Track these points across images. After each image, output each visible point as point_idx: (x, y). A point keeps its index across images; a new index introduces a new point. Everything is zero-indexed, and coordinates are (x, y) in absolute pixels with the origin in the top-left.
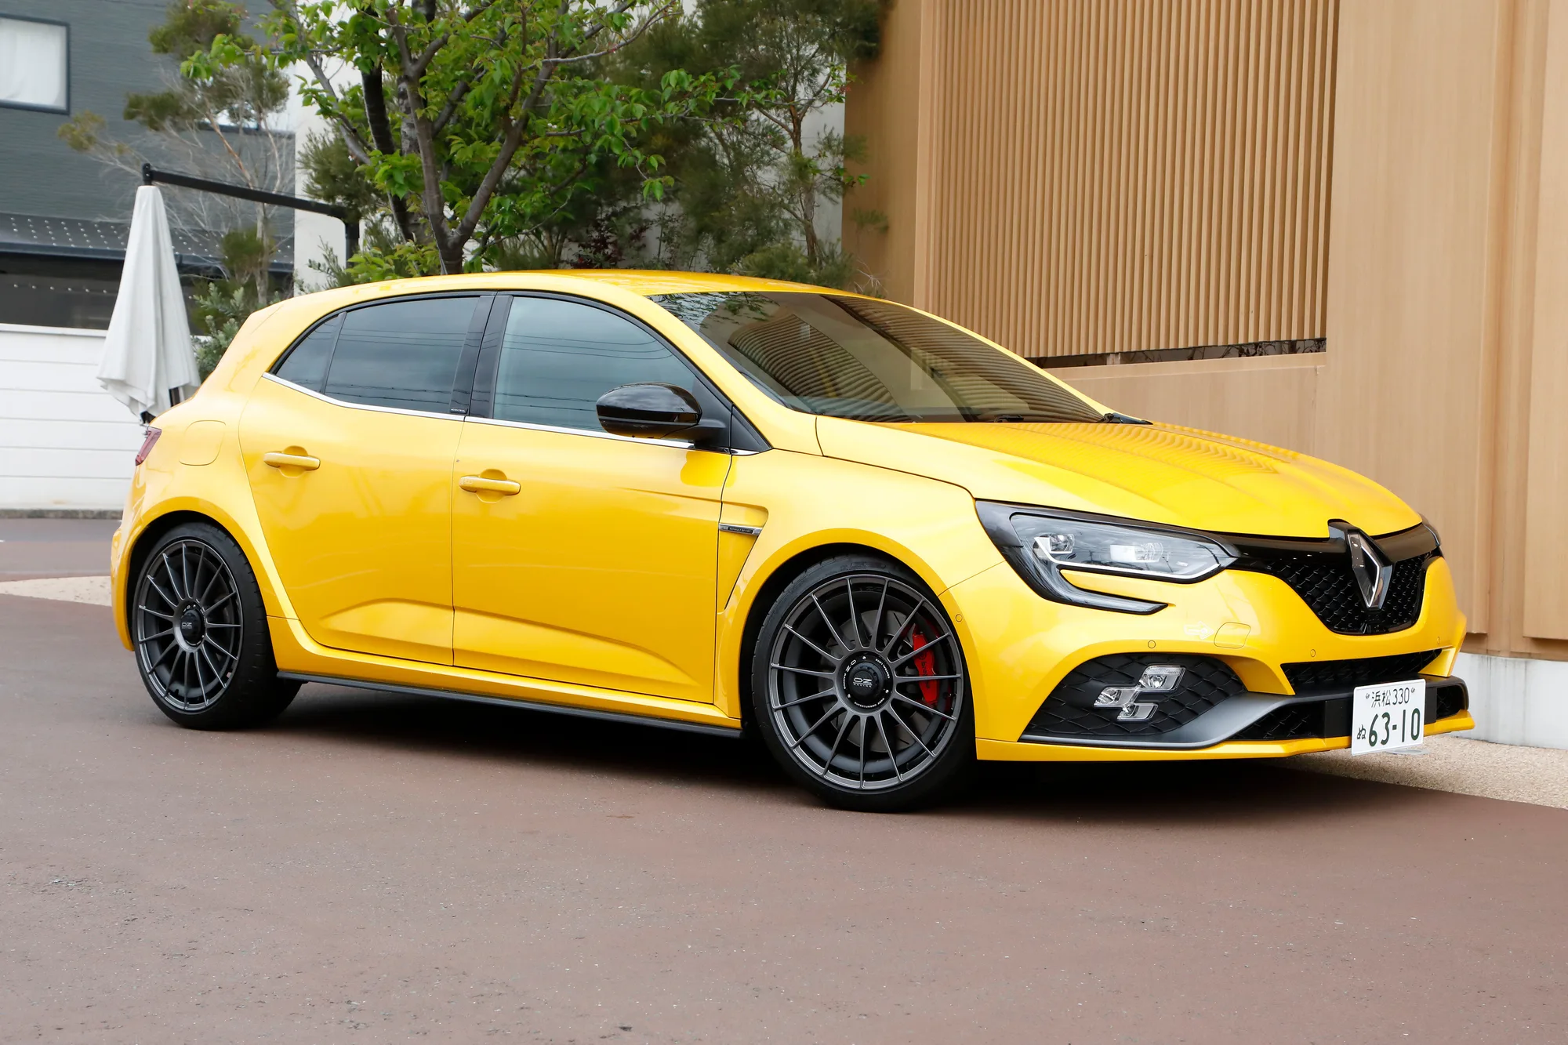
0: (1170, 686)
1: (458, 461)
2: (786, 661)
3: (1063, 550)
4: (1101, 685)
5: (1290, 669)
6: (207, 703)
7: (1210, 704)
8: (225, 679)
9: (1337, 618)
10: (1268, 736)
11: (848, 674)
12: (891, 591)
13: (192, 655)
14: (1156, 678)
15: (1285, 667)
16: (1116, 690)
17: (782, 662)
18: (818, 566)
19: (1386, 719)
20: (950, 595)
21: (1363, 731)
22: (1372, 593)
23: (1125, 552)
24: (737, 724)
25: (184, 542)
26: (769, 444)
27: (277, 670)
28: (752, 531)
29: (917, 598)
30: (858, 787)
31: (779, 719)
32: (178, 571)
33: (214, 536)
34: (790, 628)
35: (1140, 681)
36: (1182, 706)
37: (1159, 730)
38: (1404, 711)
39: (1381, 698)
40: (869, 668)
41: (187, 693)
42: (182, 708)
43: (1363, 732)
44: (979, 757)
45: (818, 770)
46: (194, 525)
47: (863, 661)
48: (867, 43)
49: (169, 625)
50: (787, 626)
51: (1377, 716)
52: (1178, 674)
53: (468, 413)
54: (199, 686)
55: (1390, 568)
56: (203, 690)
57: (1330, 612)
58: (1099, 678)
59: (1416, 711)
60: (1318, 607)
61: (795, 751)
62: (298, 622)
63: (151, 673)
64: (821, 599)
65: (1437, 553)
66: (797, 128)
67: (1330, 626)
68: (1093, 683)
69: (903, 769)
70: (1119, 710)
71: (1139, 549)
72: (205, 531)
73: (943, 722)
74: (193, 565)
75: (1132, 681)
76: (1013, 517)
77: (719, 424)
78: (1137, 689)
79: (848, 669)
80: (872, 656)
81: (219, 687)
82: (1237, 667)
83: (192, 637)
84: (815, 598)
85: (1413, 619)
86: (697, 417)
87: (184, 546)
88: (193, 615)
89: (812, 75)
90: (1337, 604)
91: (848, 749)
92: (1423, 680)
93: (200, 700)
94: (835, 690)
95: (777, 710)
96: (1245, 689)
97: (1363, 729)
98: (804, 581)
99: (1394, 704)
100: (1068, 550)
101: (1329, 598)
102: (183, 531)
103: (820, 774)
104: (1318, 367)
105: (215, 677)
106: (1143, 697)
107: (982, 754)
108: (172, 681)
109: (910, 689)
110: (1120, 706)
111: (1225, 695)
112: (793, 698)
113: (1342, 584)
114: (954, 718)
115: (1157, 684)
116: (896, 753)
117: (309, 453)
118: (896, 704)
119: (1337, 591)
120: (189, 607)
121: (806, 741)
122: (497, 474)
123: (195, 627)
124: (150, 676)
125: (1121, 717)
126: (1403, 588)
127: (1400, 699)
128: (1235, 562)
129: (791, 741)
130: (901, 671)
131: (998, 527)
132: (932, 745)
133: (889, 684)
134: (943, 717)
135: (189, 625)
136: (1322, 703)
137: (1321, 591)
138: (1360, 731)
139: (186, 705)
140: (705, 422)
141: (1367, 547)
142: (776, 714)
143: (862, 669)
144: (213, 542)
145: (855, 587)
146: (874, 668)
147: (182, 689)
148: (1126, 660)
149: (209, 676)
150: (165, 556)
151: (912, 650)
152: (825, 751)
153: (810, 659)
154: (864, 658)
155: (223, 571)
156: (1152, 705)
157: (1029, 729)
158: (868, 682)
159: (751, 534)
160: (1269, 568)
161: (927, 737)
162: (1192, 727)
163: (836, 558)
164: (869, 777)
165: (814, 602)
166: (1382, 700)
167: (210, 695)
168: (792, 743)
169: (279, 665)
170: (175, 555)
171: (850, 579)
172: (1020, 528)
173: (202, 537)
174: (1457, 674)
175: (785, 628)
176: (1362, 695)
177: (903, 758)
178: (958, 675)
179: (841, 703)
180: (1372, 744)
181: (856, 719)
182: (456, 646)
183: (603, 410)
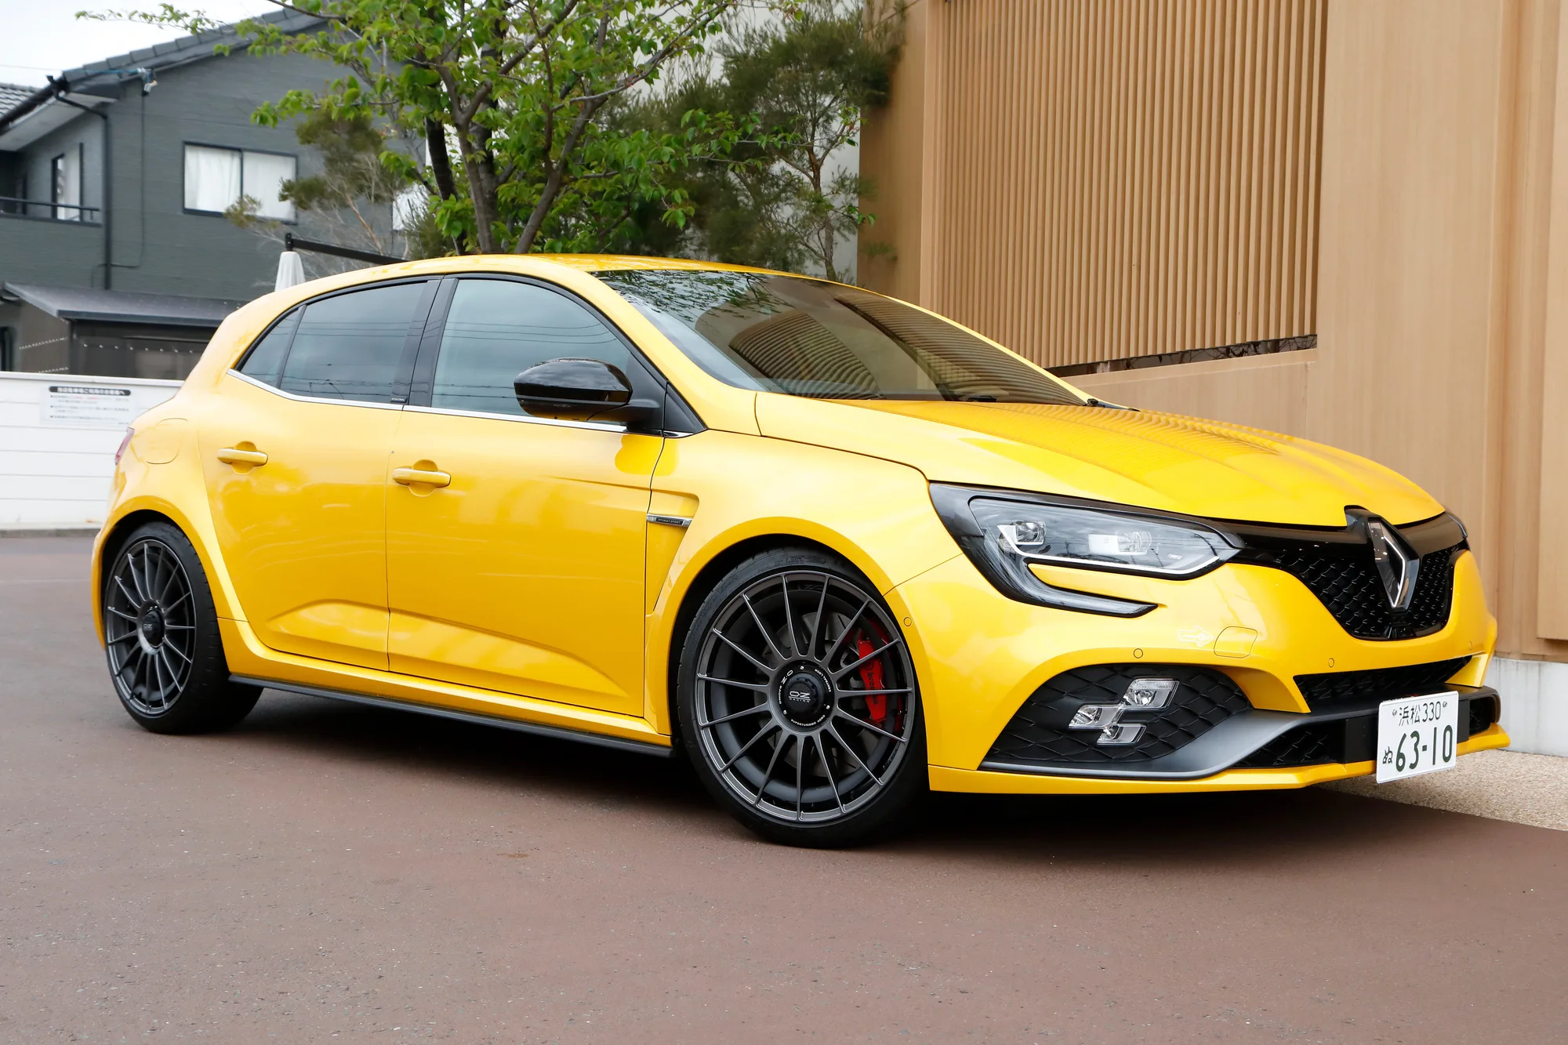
0: (1160, 702)
1: (393, 452)
2: (714, 671)
3: (1032, 540)
4: (1080, 702)
5: (1303, 681)
6: (166, 706)
7: (1209, 725)
8: (181, 682)
9: (1358, 621)
10: (1279, 761)
11: (784, 686)
12: (832, 589)
13: (153, 657)
14: (1142, 693)
15: (1297, 679)
16: (1095, 708)
17: (710, 672)
18: (750, 561)
19: (1415, 739)
20: (898, 595)
21: (1390, 754)
22: (1397, 591)
23: (1105, 542)
24: (667, 740)
25: (146, 542)
26: (704, 424)
27: (229, 674)
28: (681, 522)
29: (861, 598)
30: (794, 819)
31: (707, 738)
32: (141, 571)
33: (173, 536)
34: (718, 632)
35: (1125, 697)
36: (1175, 726)
37: (1148, 757)
38: (1435, 728)
39: (1410, 714)
40: (807, 680)
41: (149, 695)
42: (144, 711)
43: (1390, 756)
44: (932, 788)
45: (749, 797)
46: (155, 524)
47: (802, 672)
48: (876, 92)
49: (133, 626)
50: (715, 630)
51: (1405, 736)
52: (1170, 689)
53: (407, 402)
54: (158, 689)
55: (1417, 562)
56: (162, 694)
57: (1349, 613)
58: (1074, 694)
59: (1449, 728)
60: (1335, 607)
61: (724, 775)
62: (247, 623)
63: (119, 675)
64: (753, 600)
65: (1464, 546)
66: (816, 174)
67: (1349, 630)
68: (1068, 700)
69: (846, 798)
70: (1099, 732)
71: (1123, 539)
72: (163, 530)
73: (892, 744)
74: (154, 564)
75: (1115, 697)
76: (972, 502)
77: (653, 404)
78: (1121, 707)
79: (784, 680)
80: (811, 666)
81: (176, 690)
82: (1241, 680)
83: (154, 639)
84: (746, 598)
85: (1443, 621)
86: (628, 396)
87: (146, 546)
88: (154, 617)
89: (826, 121)
90: (1358, 605)
91: (783, 773)
92: (1456, 692)
93: (158, 703)
94: (770, 706)
95: (703, 727)
96: (1251, 706)
97: (1390, 752)
98: (735, 578)
99: (1424, 721)
100: (1038, 541)
101: (1349, 597)
102: (146, 531)
103: (752, 802)
104: (1309, 363)
105: (173, 681)
106: (1128, 716)
107: (935, 785)
108: (136, 684)
109: (855, 705)
110: (1100, 727)
111: (1226, 714)
112: (723, 714)
113: (1362, 582)
114: (905, 739)
115: (1145, 701)
116: (838, 779)
117: (258, 448)
118: (839, 722)
119: (1357, 588)
120: (151, 608)
121: (736, 764)
122: (428, 465)
123: (154, 629)
124: (118, 678)
125: (1102, 740)
126: (1431, 585)
127: (1430, 715)
128: (1238, 554)
129: (718, 763)
130: (844, 683)
131: (956, 515)
132: (879, 772)
133: (829, 698)
134: (892, 739)
135: (149, 626)
136: (1341, 722)
137: (1338, 589)
138: (1387, 754)
139: (147, 708)
140: (634, 402)
141: (1390, 537)
142: (703, 732)
143: (798, 682)
144: (171, 542)
145: (791, 585)
146: (814, 680)
147: (143, 690)
148: (1109, 673)
149: (168, 680)
150: (130, 557)
151: (857, 658)
152: (758, 776)
153: (741, 669)
154: (802, 667)
155: (180, 571)
156: (1139, 726)
157: (991, 755)
158: (805, 696)
159: (679, 526)
160: (1278, 561)
161: (874, 760)
162: (1187, 751)
163: (771, 552)
164: (807, 807)
165: (745, 604)
166: (1410, 717)
167: (169, 698)
168: (721, 766)
169: (231, 668)
170: (139, 555)
171: (786, 575)
172: (980, 513)
173: (162, 536)
174: (1491, 684)
175: (713, 633)
176: (1388, 710)
177: (847, 785)
178: (909, 689)
179: (777, 720)
180: (1400, 769)
181: (792, 739)
182: (392, 650)
183: (522, 388)
